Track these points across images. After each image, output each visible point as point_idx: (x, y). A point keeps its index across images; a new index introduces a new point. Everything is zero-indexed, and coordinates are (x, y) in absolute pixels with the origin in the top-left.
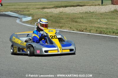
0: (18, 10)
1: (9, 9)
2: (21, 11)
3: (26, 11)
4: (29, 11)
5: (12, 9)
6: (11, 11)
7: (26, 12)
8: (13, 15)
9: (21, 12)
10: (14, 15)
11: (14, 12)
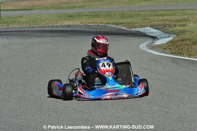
0: (167, 23)
1: (151, 22)
2: (170, 26)
3: (180, 25)
4: (184, 26)
5: (156, 21)
6: (150, 27)
7: (178, 28)
8: (152, 33)
9: (169, 28)
10: (154, 33)
11: (155, 28)
